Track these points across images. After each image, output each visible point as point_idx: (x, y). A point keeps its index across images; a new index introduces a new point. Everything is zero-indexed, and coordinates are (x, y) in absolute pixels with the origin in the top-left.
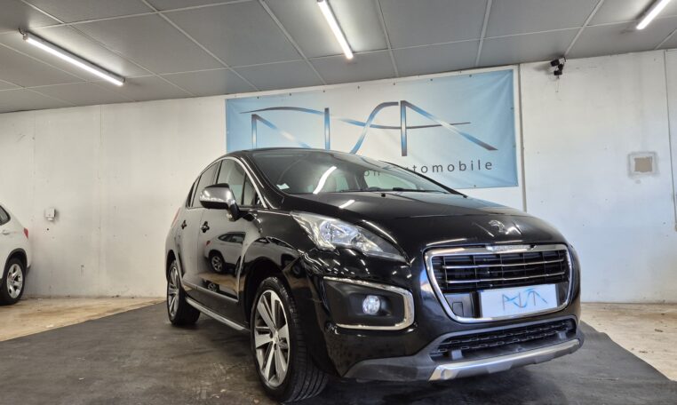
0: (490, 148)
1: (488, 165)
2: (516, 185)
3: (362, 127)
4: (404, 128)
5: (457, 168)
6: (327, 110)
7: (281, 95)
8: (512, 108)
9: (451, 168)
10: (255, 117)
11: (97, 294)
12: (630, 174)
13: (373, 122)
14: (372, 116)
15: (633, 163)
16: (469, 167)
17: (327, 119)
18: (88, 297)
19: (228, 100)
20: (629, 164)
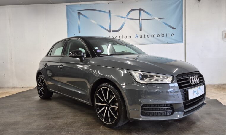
0: (173, 28)
1: (172, 35)
2: (183, 42)
3: (124, 19)
4: (140, 19)
5: (161, 36)
6: (109, 11)
7: (90, 4)
8: (182, 13)
9: (158, 36)
10: (79, 13)
11: (12, 87)
12: (223, 39)
13: (129, 17)
14: (128, 14)
15: (224, 34)
16: (165, 35)
17: (110, 15)
18: (8, 88)
19: (67, 6)
20: (223, 35)
